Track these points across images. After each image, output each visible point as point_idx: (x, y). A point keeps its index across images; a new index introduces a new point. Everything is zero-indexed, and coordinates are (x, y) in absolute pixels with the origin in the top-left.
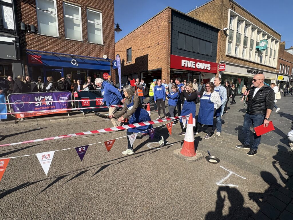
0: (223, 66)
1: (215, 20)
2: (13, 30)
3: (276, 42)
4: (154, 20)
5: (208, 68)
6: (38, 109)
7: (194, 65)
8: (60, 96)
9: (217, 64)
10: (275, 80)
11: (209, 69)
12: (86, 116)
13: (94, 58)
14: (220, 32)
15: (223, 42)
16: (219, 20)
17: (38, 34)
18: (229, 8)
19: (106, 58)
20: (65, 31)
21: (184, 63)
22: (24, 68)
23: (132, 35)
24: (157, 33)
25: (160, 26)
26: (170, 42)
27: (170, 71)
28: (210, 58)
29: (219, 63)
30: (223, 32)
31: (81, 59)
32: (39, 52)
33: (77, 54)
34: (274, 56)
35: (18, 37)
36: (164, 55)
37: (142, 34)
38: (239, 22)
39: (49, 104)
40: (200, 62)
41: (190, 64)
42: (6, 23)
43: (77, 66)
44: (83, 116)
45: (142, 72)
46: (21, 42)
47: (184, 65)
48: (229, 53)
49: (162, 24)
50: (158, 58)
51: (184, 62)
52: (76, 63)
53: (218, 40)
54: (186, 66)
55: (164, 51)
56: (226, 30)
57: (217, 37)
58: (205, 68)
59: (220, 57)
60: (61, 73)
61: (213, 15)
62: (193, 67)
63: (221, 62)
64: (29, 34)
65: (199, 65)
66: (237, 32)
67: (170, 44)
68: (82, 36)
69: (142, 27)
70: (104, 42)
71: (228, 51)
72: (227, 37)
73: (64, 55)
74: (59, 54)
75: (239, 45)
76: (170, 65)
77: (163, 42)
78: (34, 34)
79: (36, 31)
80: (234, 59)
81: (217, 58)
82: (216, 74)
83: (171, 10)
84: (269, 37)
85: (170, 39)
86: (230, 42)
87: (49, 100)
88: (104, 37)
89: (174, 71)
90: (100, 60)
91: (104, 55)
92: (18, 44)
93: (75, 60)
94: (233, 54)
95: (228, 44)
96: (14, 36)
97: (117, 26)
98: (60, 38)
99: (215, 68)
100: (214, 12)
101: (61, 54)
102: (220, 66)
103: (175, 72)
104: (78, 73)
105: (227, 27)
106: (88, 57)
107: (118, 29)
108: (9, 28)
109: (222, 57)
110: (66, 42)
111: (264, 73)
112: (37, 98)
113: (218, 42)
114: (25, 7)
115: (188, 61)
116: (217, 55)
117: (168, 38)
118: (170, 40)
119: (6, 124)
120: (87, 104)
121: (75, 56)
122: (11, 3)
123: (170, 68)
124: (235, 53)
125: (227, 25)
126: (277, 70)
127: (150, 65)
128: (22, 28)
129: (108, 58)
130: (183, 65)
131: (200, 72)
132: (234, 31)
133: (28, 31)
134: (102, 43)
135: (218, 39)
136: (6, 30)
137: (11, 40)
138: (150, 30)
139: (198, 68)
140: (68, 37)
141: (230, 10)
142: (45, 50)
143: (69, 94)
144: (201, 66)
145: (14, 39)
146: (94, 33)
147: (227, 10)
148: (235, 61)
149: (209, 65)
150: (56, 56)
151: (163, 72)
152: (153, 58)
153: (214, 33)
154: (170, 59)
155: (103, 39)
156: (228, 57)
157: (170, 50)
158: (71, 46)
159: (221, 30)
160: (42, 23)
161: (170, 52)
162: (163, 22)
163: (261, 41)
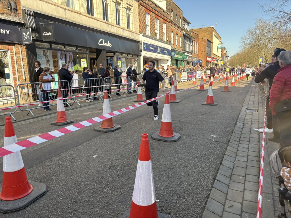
0: (214, 59)
15: (212, 48)
36: (204, 56)
55: (204, 54)
56: (213, 42)
57: (211, 45)
61: (208, 34)
82: (211, 63)
100: (208, 33)
109: (212, 55)
126: (221, 58)
141: (213, 33)
149: (210, 59)
153: (210, 43)
162: (203, 43)
163: (219, 44)
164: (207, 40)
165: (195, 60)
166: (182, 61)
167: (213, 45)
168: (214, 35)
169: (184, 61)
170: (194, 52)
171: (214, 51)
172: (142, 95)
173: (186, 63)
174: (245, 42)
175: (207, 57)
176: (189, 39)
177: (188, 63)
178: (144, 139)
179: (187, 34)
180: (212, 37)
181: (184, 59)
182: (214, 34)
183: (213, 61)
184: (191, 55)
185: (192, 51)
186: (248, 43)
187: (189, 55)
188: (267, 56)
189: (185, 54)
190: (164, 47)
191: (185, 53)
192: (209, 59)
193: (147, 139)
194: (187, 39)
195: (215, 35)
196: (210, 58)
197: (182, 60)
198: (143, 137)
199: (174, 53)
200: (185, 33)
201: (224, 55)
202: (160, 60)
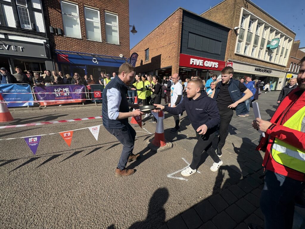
0: (230, 64)
1: (227, 20)
2: (43, 33)
3: (290, 41)
4: (167, 21)
5: (215, 66)
6: (58, 98)
7: (202, 63)
8: (75, 89)
9: (225, 62)
10: (283, 78)
11: (217, 66)
12: (97, 106)
13: (111, 57)
14: (230, 31)
15: (232, 41)
16: (231, 20)
17: (64, 36)
18: (242, 7)
19: (121, 57)
20: (86, 33)
21: (193, 62)
22: (55, 65)
23: (150, 36)
24: (170, 33)
25: (172, 27)
26: (180, 42)
27: (179, 68)
28: (219, 57)
29: (227, 61)
30: (233, 32)
31: (100, 57)
32: (66, 52)
33: (97, 53)
34: (286, 54)
35: (48, 39)
36: (174, 54)
37: (157, 35)
38: (251, 21)
39: (67, 95)
40: (208, 60)
41: (198, 62)
42: (38, 27)
43: (97, 63)
44: (95, 105)
45: (157, 70)
46: (51, 43)
47: (193, 63)
48: (238, 51)
49: (174, 24)
50: (169, 57)
51: (193, 60)
52: (96, 61)
53: (228, 40)
54: (195, 64)
55: (175, 50)
56: (237, 29)
57: (228, 36)
58: (213, 66)
59: (228, 56)
60: (84, 69)
61: (225, 15)
62: (201, 65)
63: (229, 61)
64: (57, 36)
65: (207, 63)
66: (248, 31)
67: (180, 44)
68: (101, 37)
69: (157, 29)
71: (237, 50)
72: (237, 36)
73: (86, 54)
74: (82, 53)
75: (250, 44)
76: (179, 63)
77: (174, 42)
78: (61, 36)
79: (63, 33)
80: (242, 58)
81: (226, 57)
83: (182, 10)
84: (282, 36)
85: (180, 38)
86: (240, 41)
87: (67, 91)
88: (121, 38)
89: (184, 68)
90: (117, 59)
91: (121, 54)
92: (48, 45)
93: (95, 59)
94: (242, 53)
95: (238, 44)
96: (45, 38)
97: (133, 28)
98: (82, 39)
99: (223, 66)
100: (226, 12)
101: (84, 54)
102: (227, 64)
103: (184, 70)
104: (99, 70)
105: (238, 26)
106: (106, 56)
107: (134, 31)
108: (41, 31)
109: (231, 56)
110: (87, 43)
111: (272, 71)
112: (56, 90)
113: (228, 41)
114: (52, 12)
115: (197, 60)
116: (226, 54)
117: (179, 38)
118: (180, 40)
119: (33, 110)
120: (99, 96)
121: (96, 55)
122: (41, 9)
123: (179, 66)
124: (245, 52)
125: (238, 25)
126: (287, 69)
127: (163, 63)
128: (51, 31)
129: (123, 57)
130: (191, 63)
131: (208, 70)
132: (245, 30)
133: (56, 34)
134: (119, 44)
135: (228, 38)
136: (39, 33)
137: (42, 41)
138: (164, 31)
139: (206, 66)
140: (89, 38)
141: (242, 9)
142: (70, 50)
143: (83, 87)
144: (208, 64)
145: (45, 41)
146: (112, 34)
147: (240, 9)
148: (244, 59)
149: (217, 63)
150: (80, 55)
151: (173, 69)
152: (165, 57)
153: (224, 32)
154: (179, 58)
155: (120, 40)
156: (236, 56)
157: (180, 49)
158: (92, 47)
159: (231, 29)
160: (67, 26)
161: (180, 51)
163: (273, 40)
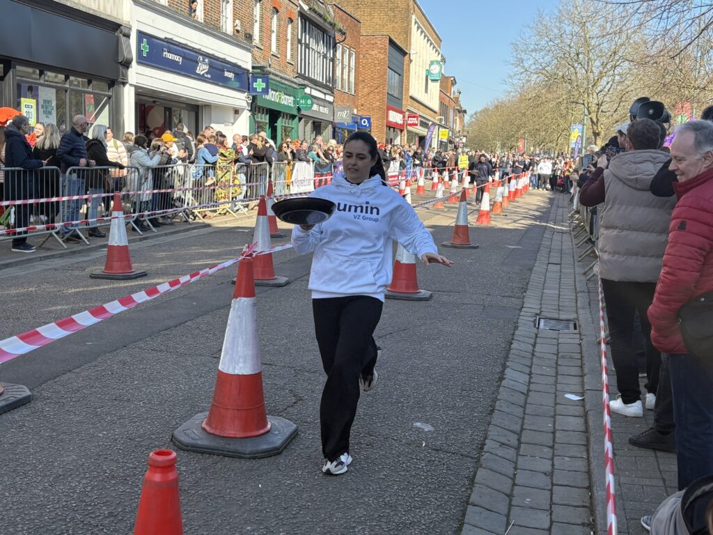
0: (414, 117)
14: (406, 56)
19: (356, 113)
28: (399, 103)
36: (378, 103)
48: (413, 92)
55: (378, 97)
57: (404, 65)
59: (406, 98)
61: (393, 21)
63: (408, 109)
70: (355, 91)
72: (410, 64)
81: (404, 101)
82: (402, 131)
83: (388, 38)
100: (394, 16)
102: (409, 117)
109: (407, 101)
126: (438, 118)
141: (414, 17)
149: (401, 116)
153: (400, 56)
155: (355, 87)
156: (411, 100)
159: (408, 53)
162: (376, 52)
163: (432, 63)
164: (392, 42)
165: (343, 117)
166: (293, 117)
167: (412, 66)
168: (414, 27)
169: (300, 119)
170: (342, 87)
171: (416, 87)
172: (130, 248)
173: (310, 125)
174: (526, 65)
175: (389, 108)
176: (321, 33)
177: (317, 127)
178: (157, 477)
179: (315, 12)
180: (407, 33)
181: (303, 112)
182: (416, 22)
183: (411, 125)
184: (330, 98)
185: (333, 80)
186: (533, 67)
187: (321, 96)
188: (598, 120)
189: (307, 90)
190: (221, 56)
191: (305, 86)
192: (395, 117)
193: (171, 476)
194: (316, 31)
195: (418, 28)
196: (401, 112)
197: (295, 112)
198: (155, 467)
199: (264, 85)
200: (306, 8)
201: (451, 106)
202: (208, 106)
